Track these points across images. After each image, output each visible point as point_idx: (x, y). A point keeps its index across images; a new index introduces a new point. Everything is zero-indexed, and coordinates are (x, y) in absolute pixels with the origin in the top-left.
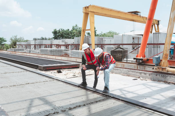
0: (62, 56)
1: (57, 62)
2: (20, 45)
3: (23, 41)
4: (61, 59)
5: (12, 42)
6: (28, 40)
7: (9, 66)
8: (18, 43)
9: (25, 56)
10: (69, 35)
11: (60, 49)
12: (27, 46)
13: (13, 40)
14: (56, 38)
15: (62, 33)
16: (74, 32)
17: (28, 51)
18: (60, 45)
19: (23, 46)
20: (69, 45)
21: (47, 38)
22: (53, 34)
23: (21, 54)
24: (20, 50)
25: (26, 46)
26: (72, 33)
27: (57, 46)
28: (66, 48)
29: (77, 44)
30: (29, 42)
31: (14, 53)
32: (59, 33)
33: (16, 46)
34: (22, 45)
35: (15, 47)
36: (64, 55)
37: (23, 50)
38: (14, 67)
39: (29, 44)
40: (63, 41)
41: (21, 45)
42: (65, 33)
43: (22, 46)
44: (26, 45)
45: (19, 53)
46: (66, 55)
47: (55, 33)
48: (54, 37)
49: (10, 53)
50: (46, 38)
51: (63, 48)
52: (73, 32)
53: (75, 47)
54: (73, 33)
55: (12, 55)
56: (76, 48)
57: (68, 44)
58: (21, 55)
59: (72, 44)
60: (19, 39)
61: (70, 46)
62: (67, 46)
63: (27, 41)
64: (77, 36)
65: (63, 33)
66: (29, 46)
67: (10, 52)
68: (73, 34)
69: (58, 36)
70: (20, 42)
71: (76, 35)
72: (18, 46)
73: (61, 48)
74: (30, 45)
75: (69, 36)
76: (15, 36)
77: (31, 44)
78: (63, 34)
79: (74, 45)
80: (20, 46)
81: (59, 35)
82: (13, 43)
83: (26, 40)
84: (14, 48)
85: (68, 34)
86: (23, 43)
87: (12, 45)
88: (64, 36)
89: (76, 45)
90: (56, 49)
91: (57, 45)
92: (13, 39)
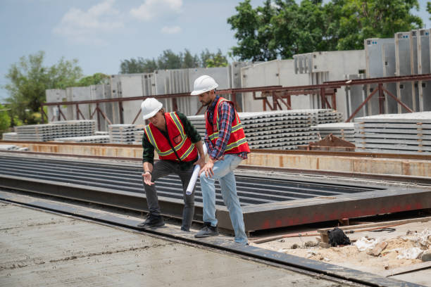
0: (311, 150)
1: (303, 184)
2: (65, 103)
3: (77, 81)
4: (314, 169)
5: (17, 92)
6: (103, 76)
7: (66, 219)
8: (51, 95)
9: (115, 162)
10: (324, 29)
11: (285, 111)
12: (103, 107)
13: (23, 78)
14: (249, 51)
15: (283, 22)
16: (354, 10)
17: (122, 135)
18: (287, 89)
19: (82, 107)
20: (336, 85)
21: (193, 55)
22: (236, 31)
23: (88, 151)
24: (74, 130)
25: (98, 110)
26: (337, 17)
27: (270, 99)
28: (324, 104)
29: (385, 75)
30: (114, 86)
31: (47, 148)
32: (267, 21)
33: (43, 113)
34: (77, 103)
35: (38, 115)
36: (321, 143)
37: (86, 130)
38: (96, 226)
39: (113, 96)
40: (298, 70)
41: (71, 103)
42: (303, 17)
43: (78, 111)
44: (97, 102)
45: (74, 151)
46: (335, 144)
47: (244, 21)
48: (242, 50)
49: (26, 152)
50: (188, 55)
51: (303, 106)
52: (344, 8)
53: (377, 96)
54: (348, 17)
55: (42, 161)
56: (382, 101)
57: (332, 79)
58: (89, 160)
59: (356, 82)
60: (53, 71)
61: (341, 92)
62: (324, 91)
63: (96, 80)
64: (369, 28)
65: (288, 19)
66: (115, 106)
67: (27, 146)
68: (344, 21)
69: (263, 40)
70: (62, 88)
71: (367, 23)
72: (55, 109)
73: (289, 105)
74: (121, 101)
75: (324, 34)
76: (31, 56)
77: (124, 95)
78: (290, 27)
79: (366, 81)
80: (64, 109)
81: (269, 36)
82: (26, 95)
83: (95, 76)
84: (35, 123)
85: (319, 23)
86: (78, 94)
87: (21, 107)
88: (298, 35)
89: (379, 81)
90: (265, 113)
91: (266, 90)
92: (24, 73)
